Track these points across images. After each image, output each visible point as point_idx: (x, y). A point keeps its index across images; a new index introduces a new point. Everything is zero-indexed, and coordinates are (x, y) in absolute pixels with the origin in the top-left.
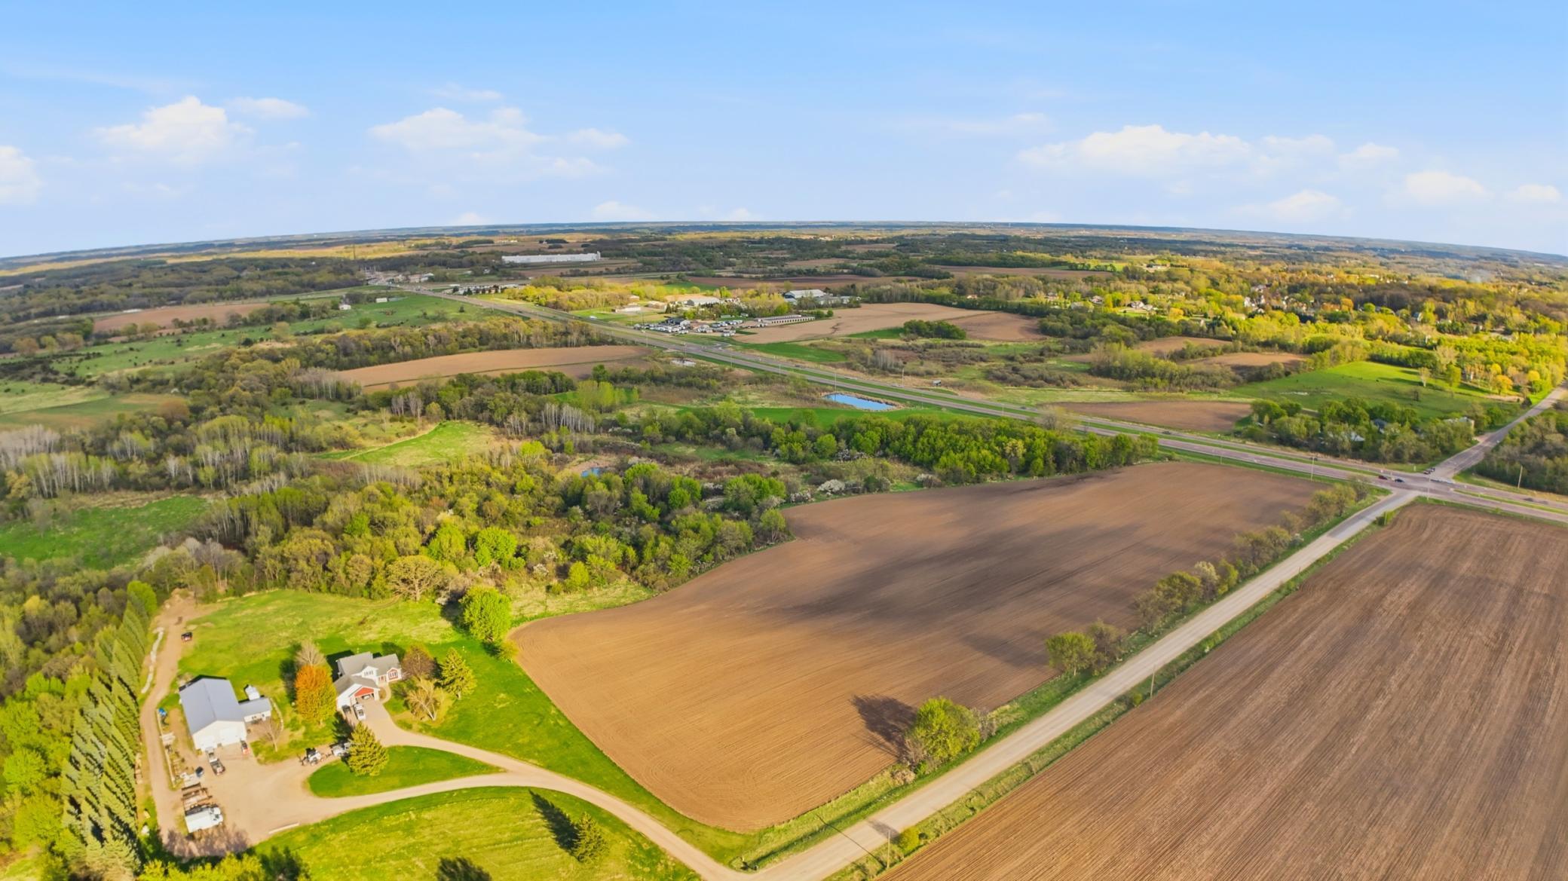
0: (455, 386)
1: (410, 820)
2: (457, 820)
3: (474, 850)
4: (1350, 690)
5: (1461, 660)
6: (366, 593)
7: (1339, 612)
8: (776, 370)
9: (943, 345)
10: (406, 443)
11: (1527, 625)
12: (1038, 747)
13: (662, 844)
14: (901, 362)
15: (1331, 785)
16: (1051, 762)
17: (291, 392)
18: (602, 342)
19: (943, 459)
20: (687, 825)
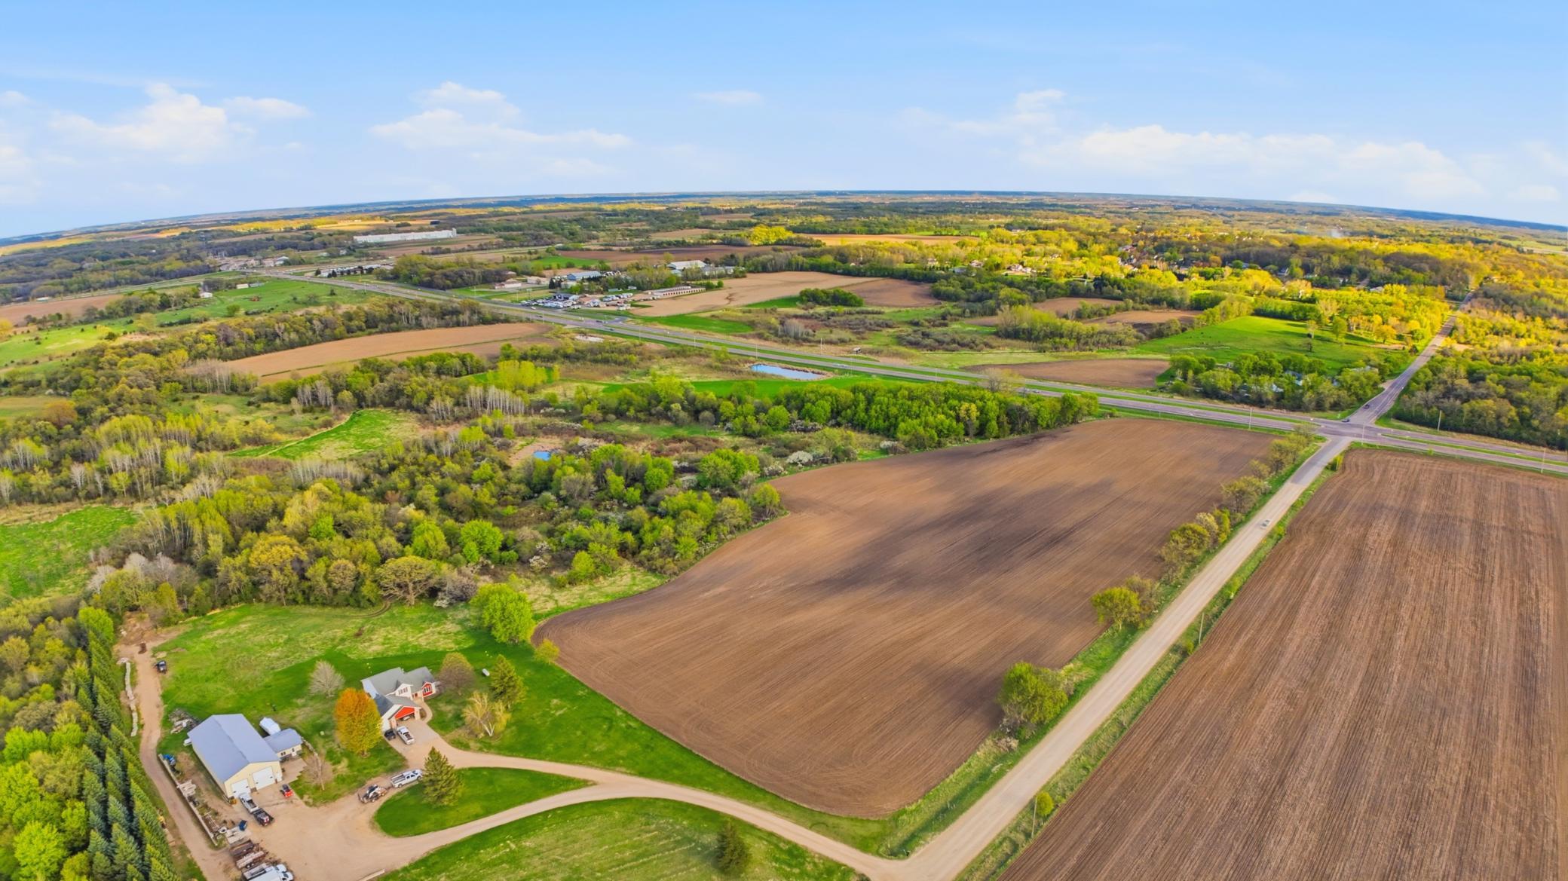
0: (362, 372)
1: (512, 851)
2: (565, 844)
3: (599, 874)
4: (1370, 624)
5: (1453, 590)
6: (352, 601)
7: (1332, 553)
8: (690, 343)
9: (845, 313)
10: (323, 435)
11: (1498, 556)
12: (1118, 702)
13: (800, 841)
14: (810, 331)
15: (1389, 712)
16: (1137, 714)
17: (181, 387)
18: (495, 320)
19: (902, 425)
20: (817, 818)
